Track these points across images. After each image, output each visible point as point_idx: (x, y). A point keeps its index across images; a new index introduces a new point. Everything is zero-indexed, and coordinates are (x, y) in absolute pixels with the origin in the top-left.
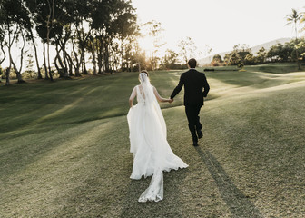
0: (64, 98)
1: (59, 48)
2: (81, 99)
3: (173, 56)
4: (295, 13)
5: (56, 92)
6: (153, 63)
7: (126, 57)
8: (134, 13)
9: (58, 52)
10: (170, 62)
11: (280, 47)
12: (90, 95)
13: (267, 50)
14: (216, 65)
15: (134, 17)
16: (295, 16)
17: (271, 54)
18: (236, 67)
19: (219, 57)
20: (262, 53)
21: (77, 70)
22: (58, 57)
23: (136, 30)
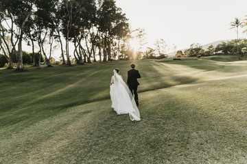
0: (71, 78)
1: (77, 44)
2: (84, 79)
3: (151, 51)
4: (237, 20)
5: (68, 74)
6: (138, 55)
7: (122, 52)
8: (127, 22)
9: (76, 47)
10: (149, 55)
11: (224, 45)
12: (92, 76)
13: (215, 46)
14: (179, 56)
15: (127, 25)
16: (237, 23)
17: (218, 49)
18: (196, 58)
19: (181, 52)
20: (211, 49)
21: (89, 59)
22: (76, 50)
23: (128, 34)
